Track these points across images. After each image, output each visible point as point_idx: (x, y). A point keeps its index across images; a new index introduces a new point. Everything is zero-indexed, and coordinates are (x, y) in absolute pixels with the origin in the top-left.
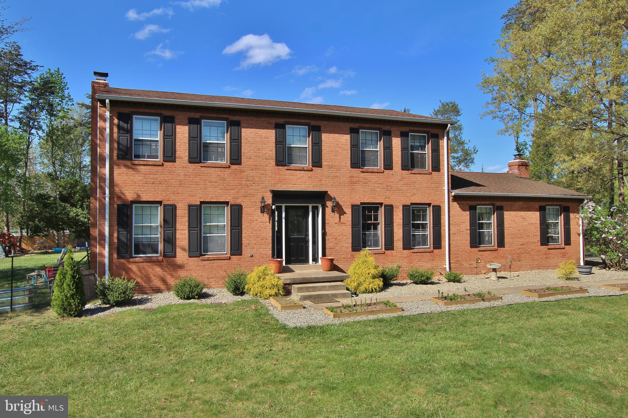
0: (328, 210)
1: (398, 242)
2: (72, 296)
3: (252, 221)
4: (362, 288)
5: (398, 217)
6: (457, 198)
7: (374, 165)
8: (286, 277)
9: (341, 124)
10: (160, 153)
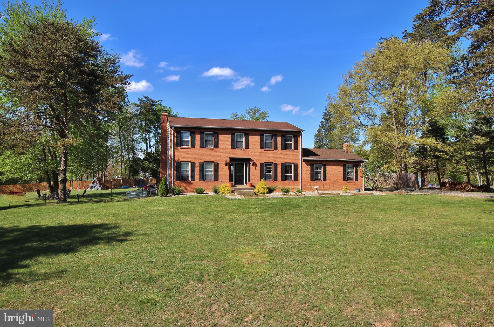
0: (251, 165)
1: (279, 178)
2: (165, 190)
3: (222, 169)
4: (260, 192)
5: (279, 168)
6: (304, 161)
7: (270, 148)
8: (233, 188)
9: (256, 132)
10: (190, 145)
